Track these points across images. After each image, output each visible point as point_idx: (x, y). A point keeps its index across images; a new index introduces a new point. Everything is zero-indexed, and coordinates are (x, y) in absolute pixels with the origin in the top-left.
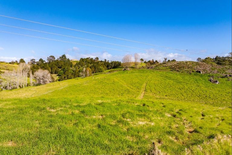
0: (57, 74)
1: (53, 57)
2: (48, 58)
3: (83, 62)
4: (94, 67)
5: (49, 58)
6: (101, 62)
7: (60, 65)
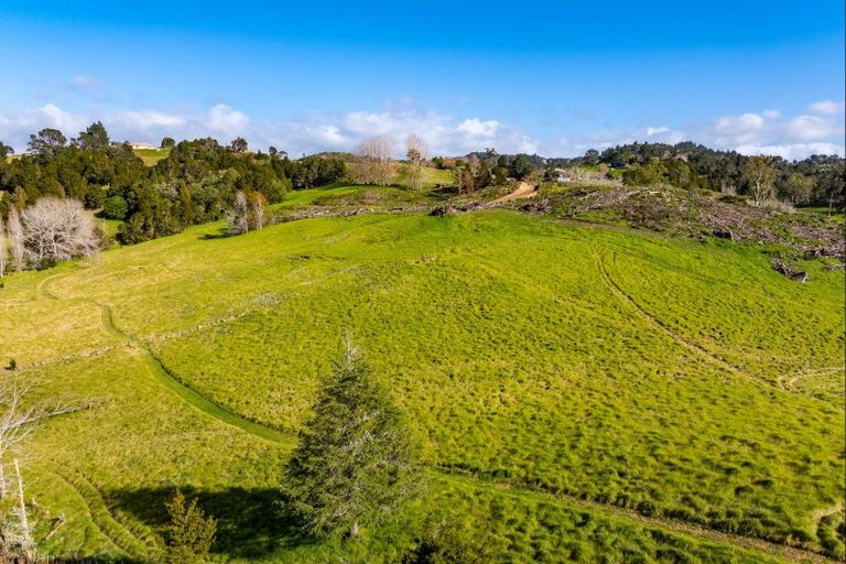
0: (98, 211)
1: (55, 134)
2: (32, 136)
3: (186, 157)
4: (251, 184)
5: (38, 138)
6: (260, 156)
7: (98, 170)
